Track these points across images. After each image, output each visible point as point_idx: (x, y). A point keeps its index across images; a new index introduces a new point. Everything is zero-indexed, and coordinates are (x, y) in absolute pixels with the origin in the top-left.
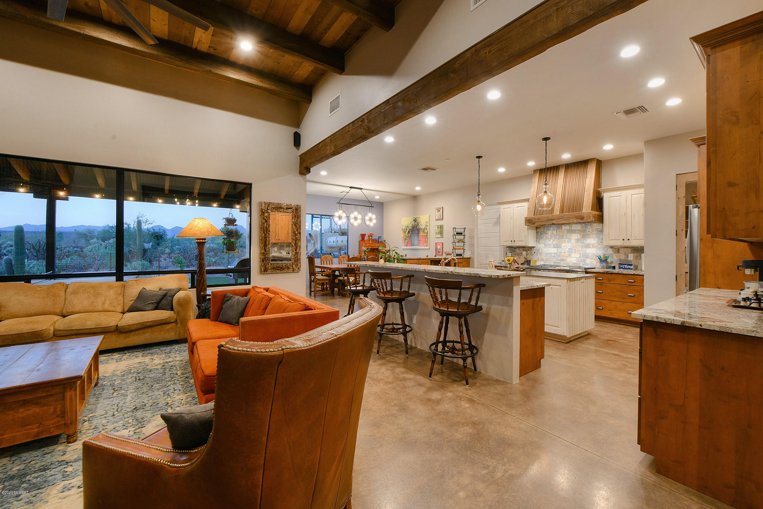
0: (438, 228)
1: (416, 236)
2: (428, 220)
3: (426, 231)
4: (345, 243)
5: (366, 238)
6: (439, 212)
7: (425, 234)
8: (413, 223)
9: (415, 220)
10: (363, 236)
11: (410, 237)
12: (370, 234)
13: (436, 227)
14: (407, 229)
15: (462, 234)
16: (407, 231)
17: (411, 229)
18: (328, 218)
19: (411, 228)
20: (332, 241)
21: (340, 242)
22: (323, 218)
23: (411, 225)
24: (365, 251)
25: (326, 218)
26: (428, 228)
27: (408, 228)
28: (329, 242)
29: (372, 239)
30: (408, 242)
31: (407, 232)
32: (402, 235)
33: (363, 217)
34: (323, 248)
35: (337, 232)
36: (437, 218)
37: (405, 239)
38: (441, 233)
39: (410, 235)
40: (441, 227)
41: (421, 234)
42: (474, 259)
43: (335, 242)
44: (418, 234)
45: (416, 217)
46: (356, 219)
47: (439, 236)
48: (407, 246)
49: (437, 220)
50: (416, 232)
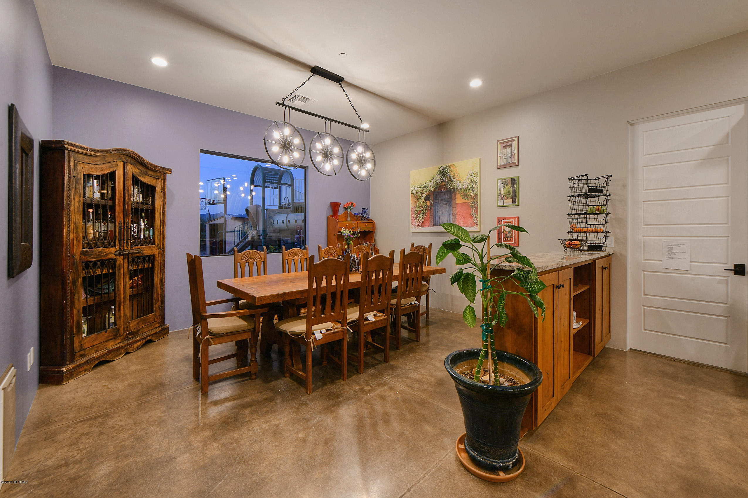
0: (505, 183)
1: (445, 206)
2: (477, 169)
3: (472, 194)
4: (300, 222)
5: (341, 211)
6: (508, 150)
7: (470, 200)
8: (438, 178)
9: (443, 172)
10: (335, 207)
11: (431, 209)
12: (348, 204)
13: (500, 182)
14: (422, 193)
15: (601, 191)
16: (424, 196)
17: (434, 192)
18: (275, 188)
19: (432, 190)
20: (280, 221)
21: (292, 221)
22: (267, 187)
23: (432, 184)
24: (348, 237)
25: (272, 188)
26: (477, 187)
27: (425, 190)
28: (275, 222)
29: (351, 213)
30: (425, 219)
31: (423, 198)
32: (412, 205)
33: (345, 154)
34: (268, 232)
35: (289, 208)
36: (502, 162)
37: (419, 213)
38: (514, 196)
39: (431, 204)
40: (514, 182)
41: (459, 199)
42: (625, 257)
43: (285, 221)
44: (450, 201)
45: (444, 165)
46: (327, 155)
47: (509, 202)
48: (422, 225)
49: (500, 167)
50: (446, 197)
